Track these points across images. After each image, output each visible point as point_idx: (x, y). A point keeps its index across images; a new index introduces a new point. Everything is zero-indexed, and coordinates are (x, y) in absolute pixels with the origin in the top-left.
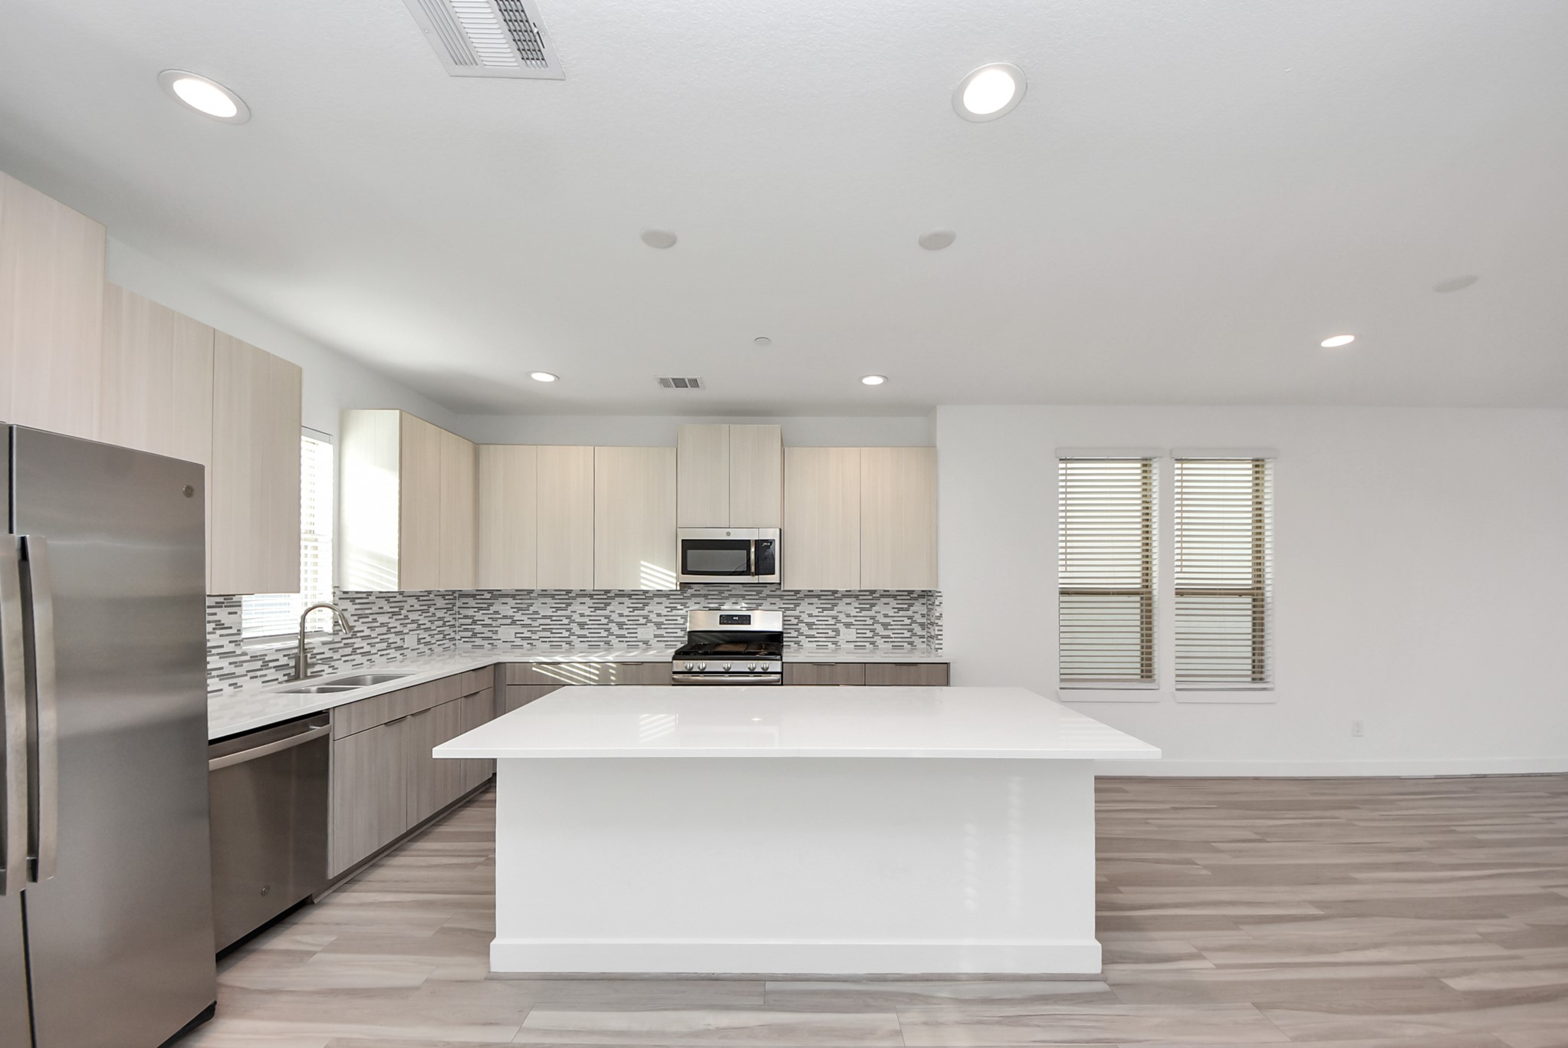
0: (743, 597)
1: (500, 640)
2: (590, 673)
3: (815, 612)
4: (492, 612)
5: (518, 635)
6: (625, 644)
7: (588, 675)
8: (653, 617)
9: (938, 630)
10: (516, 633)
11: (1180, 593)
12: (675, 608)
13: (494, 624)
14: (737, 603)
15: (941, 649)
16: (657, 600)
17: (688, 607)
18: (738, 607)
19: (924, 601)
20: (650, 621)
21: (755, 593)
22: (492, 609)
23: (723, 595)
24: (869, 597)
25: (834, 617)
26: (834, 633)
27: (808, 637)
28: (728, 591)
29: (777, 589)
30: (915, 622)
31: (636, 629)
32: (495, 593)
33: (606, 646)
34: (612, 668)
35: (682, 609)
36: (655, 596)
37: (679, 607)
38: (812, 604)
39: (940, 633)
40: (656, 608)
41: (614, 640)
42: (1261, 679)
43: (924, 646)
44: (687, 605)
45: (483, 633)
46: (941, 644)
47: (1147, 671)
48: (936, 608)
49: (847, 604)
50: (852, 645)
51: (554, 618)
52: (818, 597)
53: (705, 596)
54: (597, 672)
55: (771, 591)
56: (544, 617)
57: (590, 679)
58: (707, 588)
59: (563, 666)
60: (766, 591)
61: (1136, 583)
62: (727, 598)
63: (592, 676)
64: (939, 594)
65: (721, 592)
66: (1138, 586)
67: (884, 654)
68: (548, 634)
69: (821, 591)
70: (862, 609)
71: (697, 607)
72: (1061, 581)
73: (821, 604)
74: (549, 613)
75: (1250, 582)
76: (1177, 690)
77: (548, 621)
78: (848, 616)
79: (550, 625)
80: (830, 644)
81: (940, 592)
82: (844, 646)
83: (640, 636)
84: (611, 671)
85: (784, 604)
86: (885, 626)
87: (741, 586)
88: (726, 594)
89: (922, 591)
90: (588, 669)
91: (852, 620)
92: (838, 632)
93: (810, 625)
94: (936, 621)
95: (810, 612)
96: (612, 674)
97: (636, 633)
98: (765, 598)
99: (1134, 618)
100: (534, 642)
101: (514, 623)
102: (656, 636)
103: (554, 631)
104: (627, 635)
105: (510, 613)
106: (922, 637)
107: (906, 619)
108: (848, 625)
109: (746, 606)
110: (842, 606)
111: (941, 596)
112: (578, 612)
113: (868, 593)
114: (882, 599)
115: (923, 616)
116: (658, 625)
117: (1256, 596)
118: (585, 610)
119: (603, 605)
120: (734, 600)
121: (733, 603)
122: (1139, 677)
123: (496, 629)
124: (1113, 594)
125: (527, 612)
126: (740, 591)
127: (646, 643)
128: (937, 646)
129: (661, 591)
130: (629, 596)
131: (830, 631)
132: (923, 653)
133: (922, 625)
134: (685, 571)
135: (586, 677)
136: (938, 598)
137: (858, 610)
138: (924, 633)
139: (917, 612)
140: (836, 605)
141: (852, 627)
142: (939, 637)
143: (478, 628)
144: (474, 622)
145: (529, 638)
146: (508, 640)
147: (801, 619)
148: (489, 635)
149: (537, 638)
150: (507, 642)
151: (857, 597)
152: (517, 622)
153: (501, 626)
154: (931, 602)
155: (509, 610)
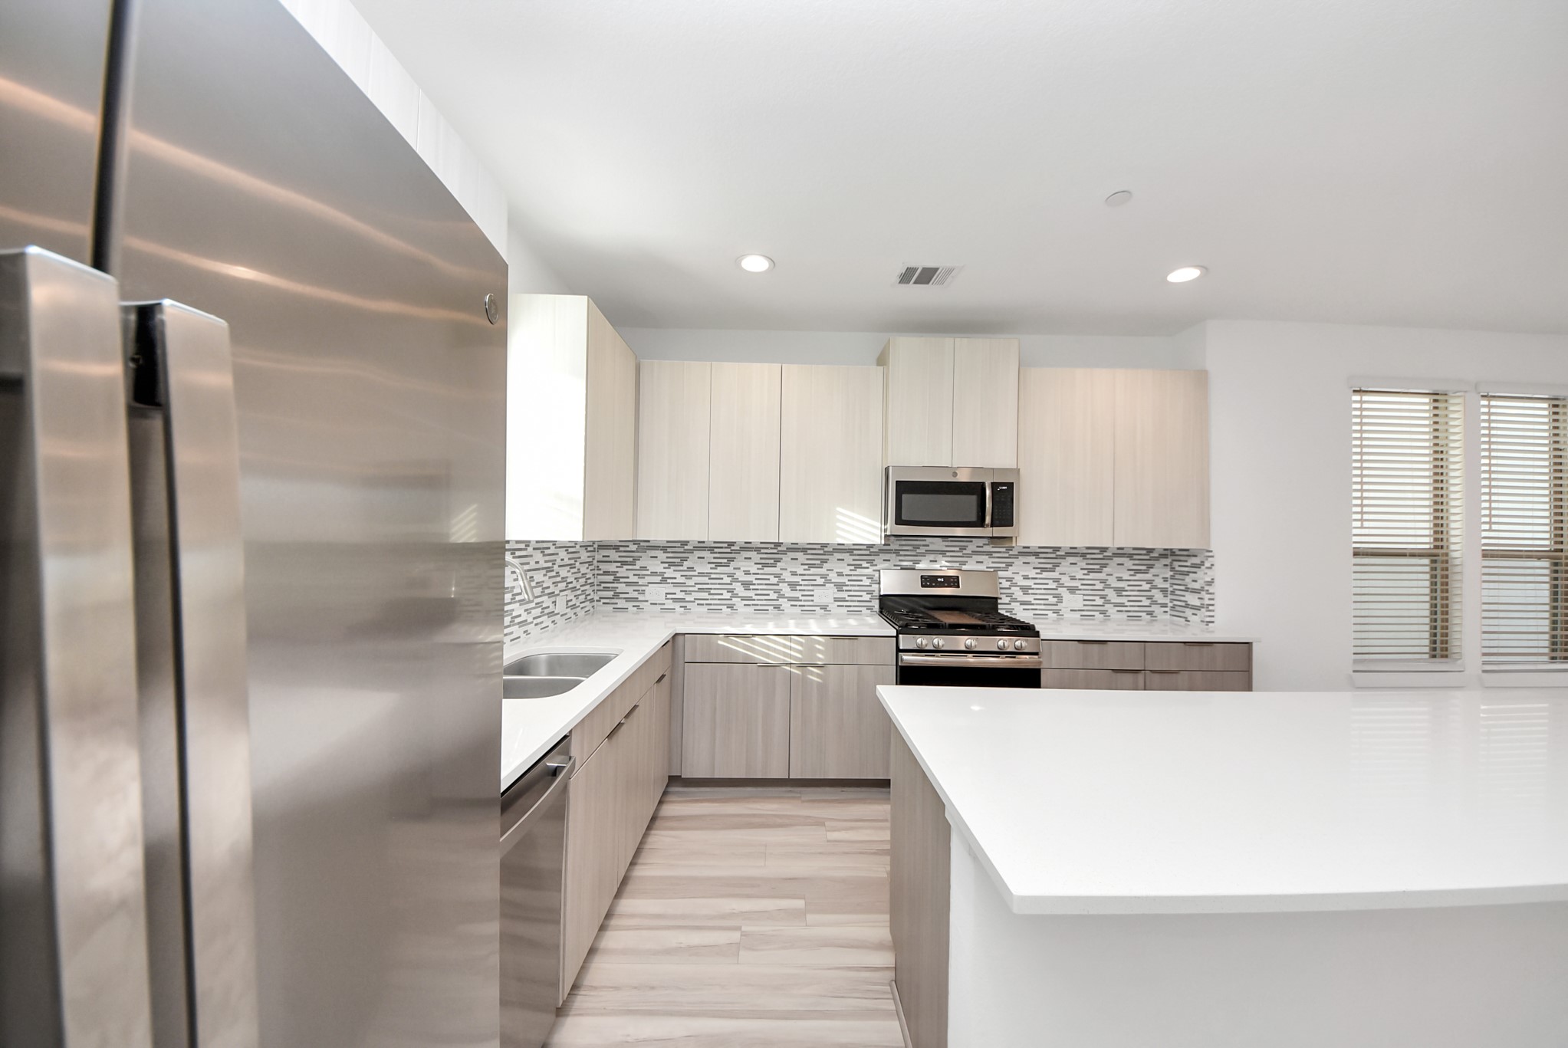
0: (943, 553)
1: (647, 601)
2: (791, 648)
3: (1032, 573)
4: (638, 568)
5: (669, 596)
6: (798, 609)
7: (788, 651)
8: (833, 577)
9: (1210, 599)
10: (666, 593)
11: (1487, 555)
12: (860, 567)
13: (641, 582)
14: (936, 561)
15: (1213, 622)
16: (838, 556)
17: (876, 565)
18: (937, 566)
19: (1167, 561)
20: (830, 582)
21: (958, 549)
22: (639, 564)
23: (918, 551)
24: (1097, 557)
25: (1056, 580)
26: (1056, 599)
27: (1023, 603)
28: (924, 546)
29: (985, 544)
30: (1155, 587)
31: (813, 590)
32: (642, 544)
33: (776, 611)
34: (819, 643)
35: (868, 568)
36: (836, 550)
37: (865, 564)
38: (1028, 563)
39: (1211, 602)
40: (836, 567)
41: (785, 604)
43: (1167, 616)
44: (875, 563)
45: (628, 593)
46: (1213, 616)
47: (1441, 649)
48: (1207, 571)
49: (1071, 564)
50: (1077, 615)
51: (713, 576)
52: (1036, 554)
53: (897, 552)
54: (800, 648)
55: (977, 547)
56: (701, 574)
57: (791, 656)
58: (899, 543)
59: (757, 639)
60: (972, 547)
61: (1425, 542)
62: (923, 555)
63: (793, 653)
64: (1210, 554)
65: (917, 547)
66: (1427, 546)
67: (1117, 628)
68: (705, 595)
69: (1040, 547)
70: (1091, 571)
71: (886, 564)
72: (1355, 539)
73: (1040, 563)
74: (707, 569)
75: (1547, 542)
76: (1485, 671)
77: (705, 579)
78: (1073, 578)
79: (708, 584)
80: (1050, 613)
81: (1211, 551)
82: (1068, 615)
83: (817, 600)
84: (817, 646)
85: (993, 562)
86: (1119, 591)
87: (940, 539)
88: (922, 550)
89: (1165, 550)
90: (788, 643)
91: (1077, 584)
92: (1059, 598)
93: (1025, 589)
94: (1206, 588)
95: (1023, 574)
96: (819, 651)
97: (813, 596)
98: (969, 556)
99: (1423, 585)
100: (689, 605)
101: (664, 581)
102: (836, 600)
103: (712, 592)
104: (801, 598)
105: (660, 568)
106: (1164, 605)
108: (1072, 590)
109: (947, 564)
110: (1065, 566)
111: (1212, 557)
112: (742, 569)
113: (1097, 551)
114: (1115, 559)
115: (1165, 580)
116: (840, 586)
117: (1555, 559)
118: (751, 566)
119: (772, 561)
120: (932, 557)
121: (931, 561)
122: (1427, 656)
123: (643, 588)
124: (1413, 555)
125: (681, 568)
126: (939, 544)
127: (824, 608)
128: (1208, 619)
129: (843, 544)
130: (804, 550)
131: (1050, 597)
132: (1165, 625)
133: (1164, 591)
134: (899, 521)
135: (785, 654)
136: (1210, 559)
137: (1086, 572)
138: (1167, 601)
139: (1158, 576)
140: (1057, 565)
141: (1077, 592)
142: (1211, 608)
143: (621, 587)
144: (617, 580)
145: (682, 600)
146: (657, 602)
147: (1014, 581)
148: (635, 595)
149: (693, 600)
150: (656, 604)
151: (1084, 555)
152: (669, 581)
153: (650, 585)
154: (1188, 564)
155: (659, 565)
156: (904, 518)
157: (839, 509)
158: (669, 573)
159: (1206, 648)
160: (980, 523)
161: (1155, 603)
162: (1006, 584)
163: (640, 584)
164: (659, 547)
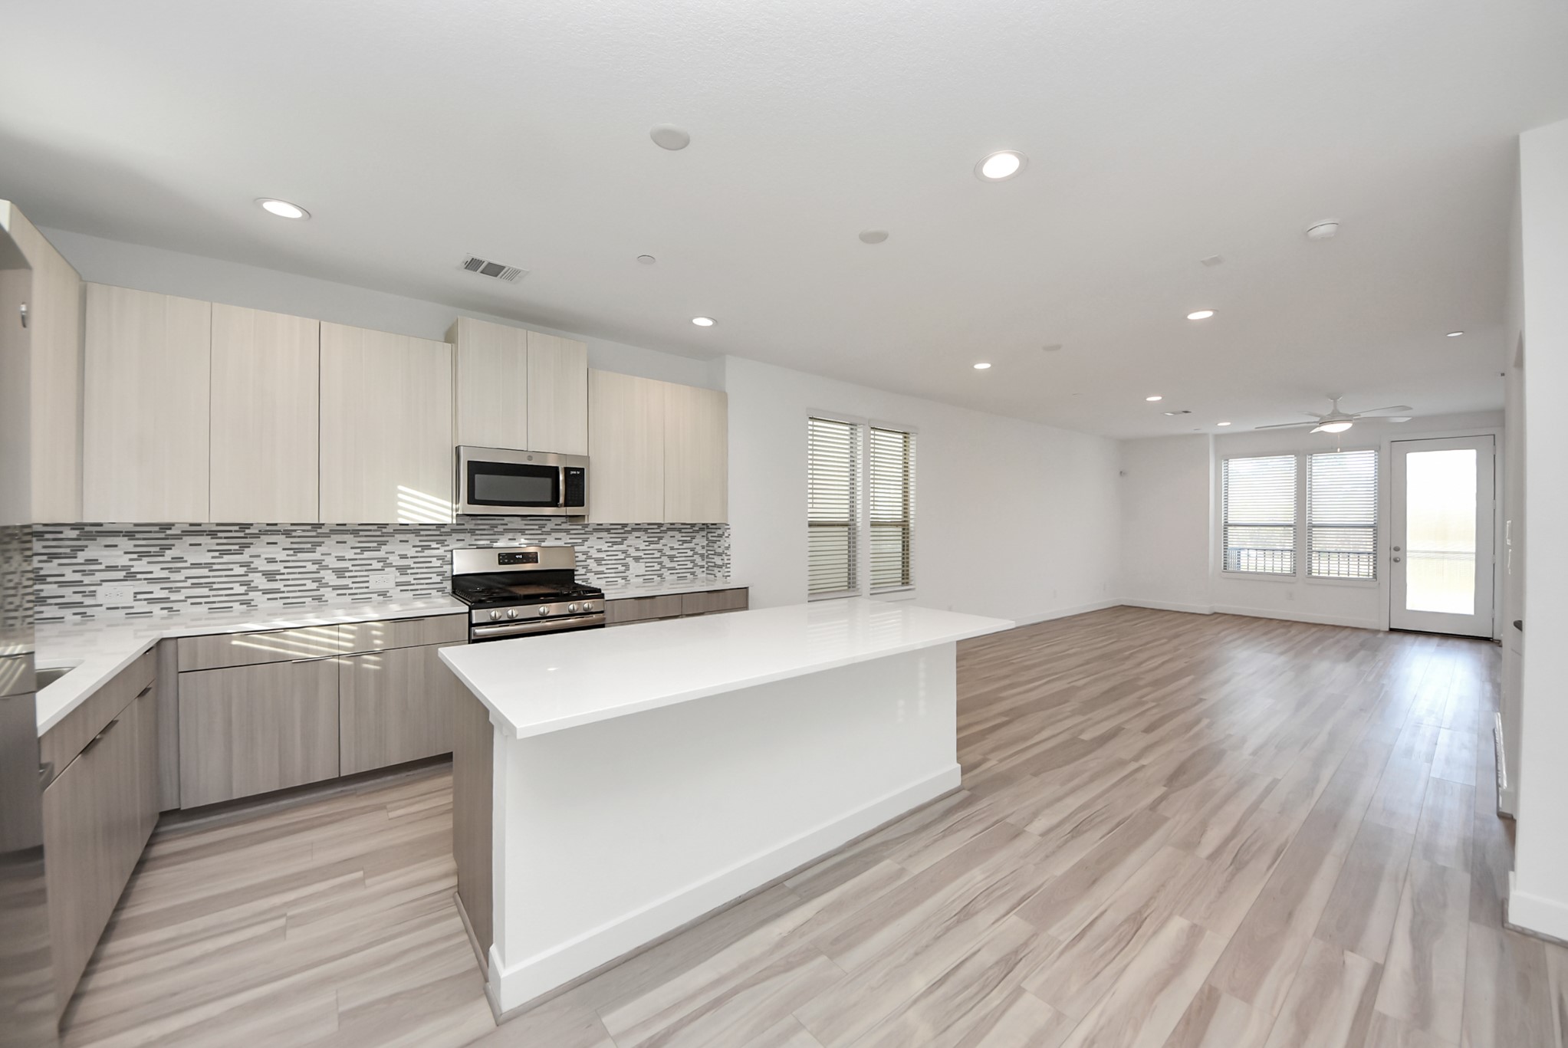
0: (522, 532)
1: (100, 605)
2: (339, 639)
3: (605, 547)
4: (82, 561)
6: (348, 599)
7: (336, 642)
8: (394, 560)
9: (728, 560)
11: (870, 525)
12: (429, 548)
13: (88, 580)
14: (515, 539)
15: (729, 576)
16: (400, 537)
17: (448, 545)
18: (516, 544)
19: (704, 533)
20: (390, 565)
21: (537, 527)
22: (83, 556)
23: (496, 530)
24: (656, 531)
25: (624, 552)
26: (624, 568)
27: (597, 573)
28: (502, 524)
29: (563, 523)
30: (696, 553)
31: (368, 576)
32: (88, 528)
33: (316, 603)
34: (376, 629)
35: (438, 549)
36: (397, 532)
37: (434, 545)
38: (601, 538)
39: (728, 562)
40: (397, 550)
41: (328, 594)
42: (907, 583)
43: (704, 575)
44: (446, 543)
45: (63, 597)
46: (729, 572)
47: (852, 583)
48: (726, 539)
49: (636, 537)
50: (641, 579)
51: (216, 567)
52: (608, 530)
53: (472, 532)
54: (351, 637)
55: (556, 525)
56: (196, 566)
57: (339, 647)
58: (474, 522)
59: (290, 633)
60: (550, 525)
61: (844, 517)
62: (501, 533)
63: (341, 643)
64: (728, 527)
65: (496, 526)
66: (847, 520)
67: (670, 586)
69: (611, 524)
70: (651, 543)
71: (460, 544)
72: (810, 515)
73: (611, 538)
74: (206, 558)
75: (901, 517)
76: (871, 594)
77: (204, 572)
78: (637, 549)
79: (208, 577)
80: (619, 580)
81: (729, 525)
82: (634, 580)
83: (373, 586)
84: (374, 632)
85: (570, 539)
86: (671, 558)
87: (519, 518)
88: (500, 529)
89: (703, 524)
90: (335, 633)
91: (640, 554)
92: (627, 566)
93: (599, 561)
94: (725, 552)
95: (597, 548)
96: (376, 637)
97: (368, 582)
98: (548, 533)
99: (844, 544)
101: (130, 576)
102: (398, 584)
103: (215, 586)
104: (351, 586)
105: (122, 560)
106: (702, 567)
107: (688, 551)
108: (637, 559)
109: (527, 541)
110: (631, 539)
111: (730, 529)
112: (263, 556)
113: (656, 526)
114: (668, 532)
115: (703, 547)
116: (403, 570)
117: (904, 526)
118: (278, 553)
119: (309, 546)
120: (510, 536)
121: (510, 539)
122: (847, 588)
124: (838, 525)
125: (161, 559)
126: (518, 523)
127: (383, 594)
128: (727, 574)
129: (407, 525)
130: (355, 532)
131: (619, 566)
132: (703, 582)
133: (702, 555)
134: (472, 500)
135: (331, 646)
136: (728, 530)
137: (647, 543)
138: (704, 563)
139: (698, 544)
140: (625, 539)
141: (641, 561)
142: (728, 566)
143: (48, 589)
144: (42, 579)
145: (166, 600)
146: (120, 606)
147: (589, 554)
148: (78, 598)
149: (183, 598)
150: (118, 608)
151: (646, 530)
152: (139, 576)
153: (104, 583)
154: (716, 535)
155: (120, 556)
156: (477, 497)
157: (400, 487)
158: (140, 566)
159: (721, 594)
160: (554, 503)
161: (696, 565)
162: (582, 557)
163: (85, 583)
164: (122, 532)
